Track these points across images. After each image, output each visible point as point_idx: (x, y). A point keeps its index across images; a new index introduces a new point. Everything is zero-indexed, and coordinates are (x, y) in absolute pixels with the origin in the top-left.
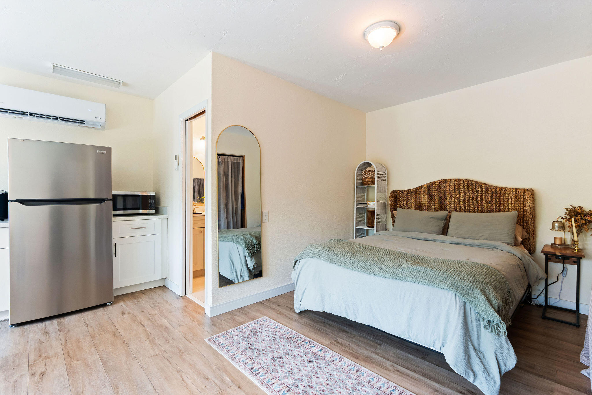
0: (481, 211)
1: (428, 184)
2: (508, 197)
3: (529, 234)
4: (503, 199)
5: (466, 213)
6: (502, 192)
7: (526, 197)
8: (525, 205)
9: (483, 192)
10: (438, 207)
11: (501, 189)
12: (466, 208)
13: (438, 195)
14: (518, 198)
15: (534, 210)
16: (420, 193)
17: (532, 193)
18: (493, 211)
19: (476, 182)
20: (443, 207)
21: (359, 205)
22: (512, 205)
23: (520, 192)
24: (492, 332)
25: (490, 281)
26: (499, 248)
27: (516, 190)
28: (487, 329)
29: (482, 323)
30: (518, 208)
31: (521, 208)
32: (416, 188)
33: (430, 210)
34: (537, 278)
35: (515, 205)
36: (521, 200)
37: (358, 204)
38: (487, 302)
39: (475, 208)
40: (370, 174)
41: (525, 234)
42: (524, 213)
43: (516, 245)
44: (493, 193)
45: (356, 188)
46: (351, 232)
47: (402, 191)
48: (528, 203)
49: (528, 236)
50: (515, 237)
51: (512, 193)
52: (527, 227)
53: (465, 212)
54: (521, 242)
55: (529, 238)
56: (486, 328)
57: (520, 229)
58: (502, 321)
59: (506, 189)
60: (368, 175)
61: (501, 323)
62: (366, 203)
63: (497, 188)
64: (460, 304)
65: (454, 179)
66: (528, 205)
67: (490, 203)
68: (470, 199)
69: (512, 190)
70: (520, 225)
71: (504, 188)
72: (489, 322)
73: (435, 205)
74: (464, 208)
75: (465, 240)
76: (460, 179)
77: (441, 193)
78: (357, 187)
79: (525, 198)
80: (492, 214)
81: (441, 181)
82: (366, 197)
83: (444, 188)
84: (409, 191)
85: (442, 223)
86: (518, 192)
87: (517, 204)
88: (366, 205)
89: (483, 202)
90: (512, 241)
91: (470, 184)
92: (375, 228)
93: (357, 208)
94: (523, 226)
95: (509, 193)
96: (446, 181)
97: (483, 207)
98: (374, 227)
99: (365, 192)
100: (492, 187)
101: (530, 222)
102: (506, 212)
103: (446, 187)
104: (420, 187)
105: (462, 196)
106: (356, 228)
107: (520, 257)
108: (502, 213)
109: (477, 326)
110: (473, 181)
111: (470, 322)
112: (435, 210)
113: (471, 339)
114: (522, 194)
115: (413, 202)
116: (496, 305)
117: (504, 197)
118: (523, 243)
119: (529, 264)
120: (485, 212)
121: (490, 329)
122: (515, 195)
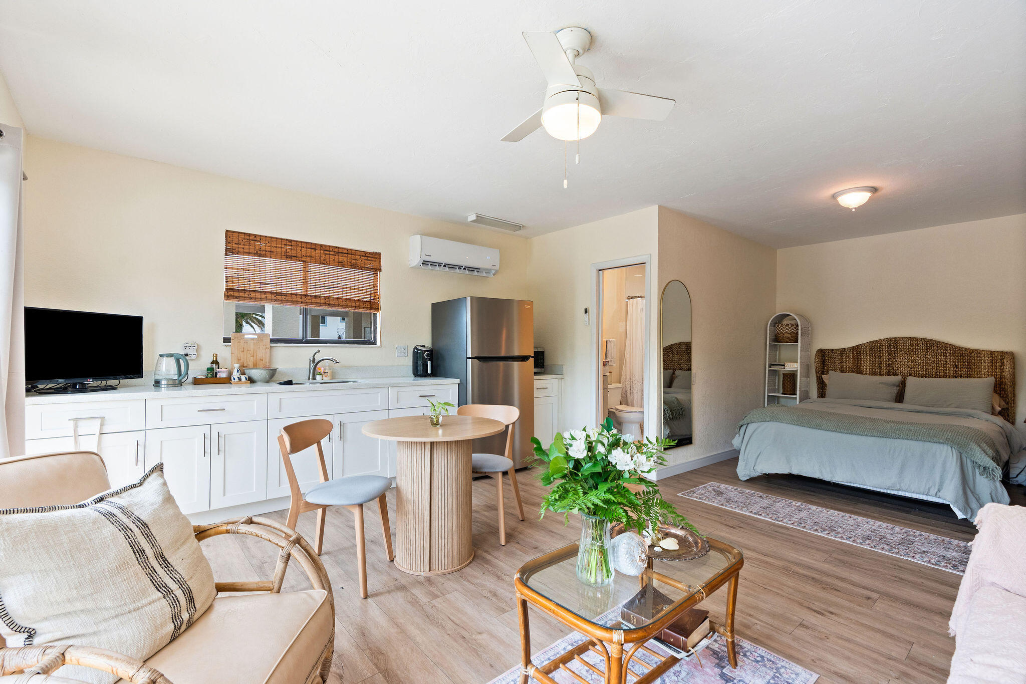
0: (945, 376)
1: (871, 342)
2: (981, 360)
3: (1007, 403)
4: (975, 363)
5: (924, 379)
6: (973, 355)
7: (1005, 361)
8: (1002, 371)
9: (948, 354)
10: (884, 371)
11: (972, 351)
12: (924, 373)
13: (885, 356)
14: (994, 361)
15: (1014, 376)
16: (859, 354)
17: (1012, 356)
18: (961, 377)
19: (938, 342)
20: (892, 371)
21: (772, 366)
22: (986, 370)
23: (996, 355)
24: (987, 477)
25: (981, 439)
26: (975, 416)
27: (992, 353)
28: (983, 475)
29: (977, 471)
30: (993, 373)
31: (998, 374)
32: (853, 348)
33: (873, 373)
34: (1020, 447)
35: (990, 370)
36: (998, 364)
37: (770, 366)
38: (982, 452)
39: (936, 373)
40: (790, 328)
41: (1003, 403)
42: (1001, 379)
43: (993, 414)
44: (962, 355)
45: (768, 345)
46: (762, 400)
47: (833, 350)
48: (1007, 368)
49: (1006, 406)
50: (992, 407)
51: (986, 356)
52: (1005, 396)
53: (922, 377)
54: (999, 412)
55: (1007, 409)
56: (981, 474)
57: (997, 397)
58: (997, 467)
59: (979, 352)
60: (787, 329)
61: (996, 468)
62: (783, 364)
63: (966, 349)
64: (957, 455)
65: (908, 338)
66: (1007, 370)
67: (956, 367)
68: (930, 362)
69: (986, 352)
70: (996, 393)
71: (976, 350)
72: (985, 468)
73: (880, 368)
74: (921, 373)
75: (930, 408)
76: (916, 338)
77: (890, 354)
78: (770, 344)
79: (1003, 362)
80: (959, 380)
81: (890, 340)
82: (778, 357)
83: (894, 347)
84: (843, 351)
85: (895, 390)
86: (994, 355)
87: (992, 369)
88: (783, 367)
89: (948, 366)
90: (990, 409)
91: (930, 344)
92: (798, 396)
93: (769, 370)
94: (1000, 394)
95: (982, 356)
96: (896, 340)
97: (947, 372)
98: (796, 394)
99: (777, 351)
100: (960, 348)
101: (1009, 390)
102: (979, 377)
103: (896, 347)
104: (858, 345)
105: (919, 358)
106: (768, 395)
107: (1001, 426)
108: (973, 379)
109: (973, 473)
110: (934, 341)
111: (966, 468)
112: (881, 375)
113: (967, 484)
114: (1000, 357)
115: (849, 364)
116: (991, 455)
117: (976, 361)
118: (1000, 413)
119: (1011, 433)
120: (949, 377)
121: (986, 475)
122: (990, 359)
